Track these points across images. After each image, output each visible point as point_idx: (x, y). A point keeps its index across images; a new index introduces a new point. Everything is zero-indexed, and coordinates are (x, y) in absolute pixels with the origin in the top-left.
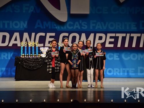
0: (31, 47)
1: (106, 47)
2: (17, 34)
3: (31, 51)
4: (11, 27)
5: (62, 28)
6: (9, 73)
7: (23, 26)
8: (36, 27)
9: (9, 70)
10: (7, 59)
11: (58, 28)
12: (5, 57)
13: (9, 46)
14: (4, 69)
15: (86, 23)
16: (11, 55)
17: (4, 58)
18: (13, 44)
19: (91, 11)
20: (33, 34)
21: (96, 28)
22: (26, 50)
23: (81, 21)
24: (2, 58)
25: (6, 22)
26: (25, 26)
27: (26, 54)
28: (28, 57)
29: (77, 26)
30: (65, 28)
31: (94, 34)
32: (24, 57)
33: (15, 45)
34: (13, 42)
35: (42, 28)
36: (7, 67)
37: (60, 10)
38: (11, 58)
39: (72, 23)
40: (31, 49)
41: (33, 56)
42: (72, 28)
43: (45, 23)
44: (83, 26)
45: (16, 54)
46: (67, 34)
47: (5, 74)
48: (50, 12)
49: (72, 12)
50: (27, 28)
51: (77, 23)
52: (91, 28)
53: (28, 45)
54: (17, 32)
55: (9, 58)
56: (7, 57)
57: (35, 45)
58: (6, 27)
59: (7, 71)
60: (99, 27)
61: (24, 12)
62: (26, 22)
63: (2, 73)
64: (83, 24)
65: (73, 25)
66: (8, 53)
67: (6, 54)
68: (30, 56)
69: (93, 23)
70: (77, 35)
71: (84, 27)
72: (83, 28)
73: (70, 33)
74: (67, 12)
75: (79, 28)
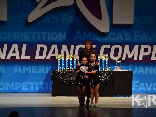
0: (69, 60)
1: (151, 59)
2: (55, 47)
3: (68, 64)
4: (49, 39)
5: (104, 39)
6: (47, 88)
7: (62, 38)
8: (75, 39)
9: (47, 85)
10: (44, 73)
11: (99, 39)
12: (43, 70)
13: (47, 59)
14: (41, 84)
15: (130, 34)
16: (48, 69)
17: (41, 71)
18: (51, 57)
19: (135, 21)
20: (72, 46)
21: (141, 39)
22: (63, 63)
23: (124, 32)
24: (40, 72)
25: (44, 34)
26: (64, 37)
27: (63, 68)
28: (65, 71)
29: (119, 37)
30: (107, 39)
31: (138, 45)
32: (61, 71)
33: (53, 58)
34: (50, 55)
35: (81, 39)
36: (45, 81)
37: (101, 20)
38: (49, 72)
39: (114, 34)
40: (68, 62)
41: (71, 70)
42: (114, 39)
43: (85, 34)
44: (126, 37)
45: (54, 67)
46: (108, 46)
47: (42, 88)
48: (91, 22)
49: (114, 22)
50: (65, 39)
51: (120, 34)
52: (136, 39)
53: (65, 57)
54: (55, 43)
55: (47, 72)
56: (45, 71)
57: (73, 58)
58: (44, 38)
59: (44, 86)
60: (144, 37)
61: (63, 22)
62: (65, 34)
63: (39, 88)
64: (126, 35)
65: (116, 36)
66: (45, 67)
67: (44, 68)
68: (68, 70)
69: (138, 34)
70: (120, 47)
71: (128, 38)
72: (126, 39)
73: (112, 45)
74: (109, 22)
75: (122, 39)
